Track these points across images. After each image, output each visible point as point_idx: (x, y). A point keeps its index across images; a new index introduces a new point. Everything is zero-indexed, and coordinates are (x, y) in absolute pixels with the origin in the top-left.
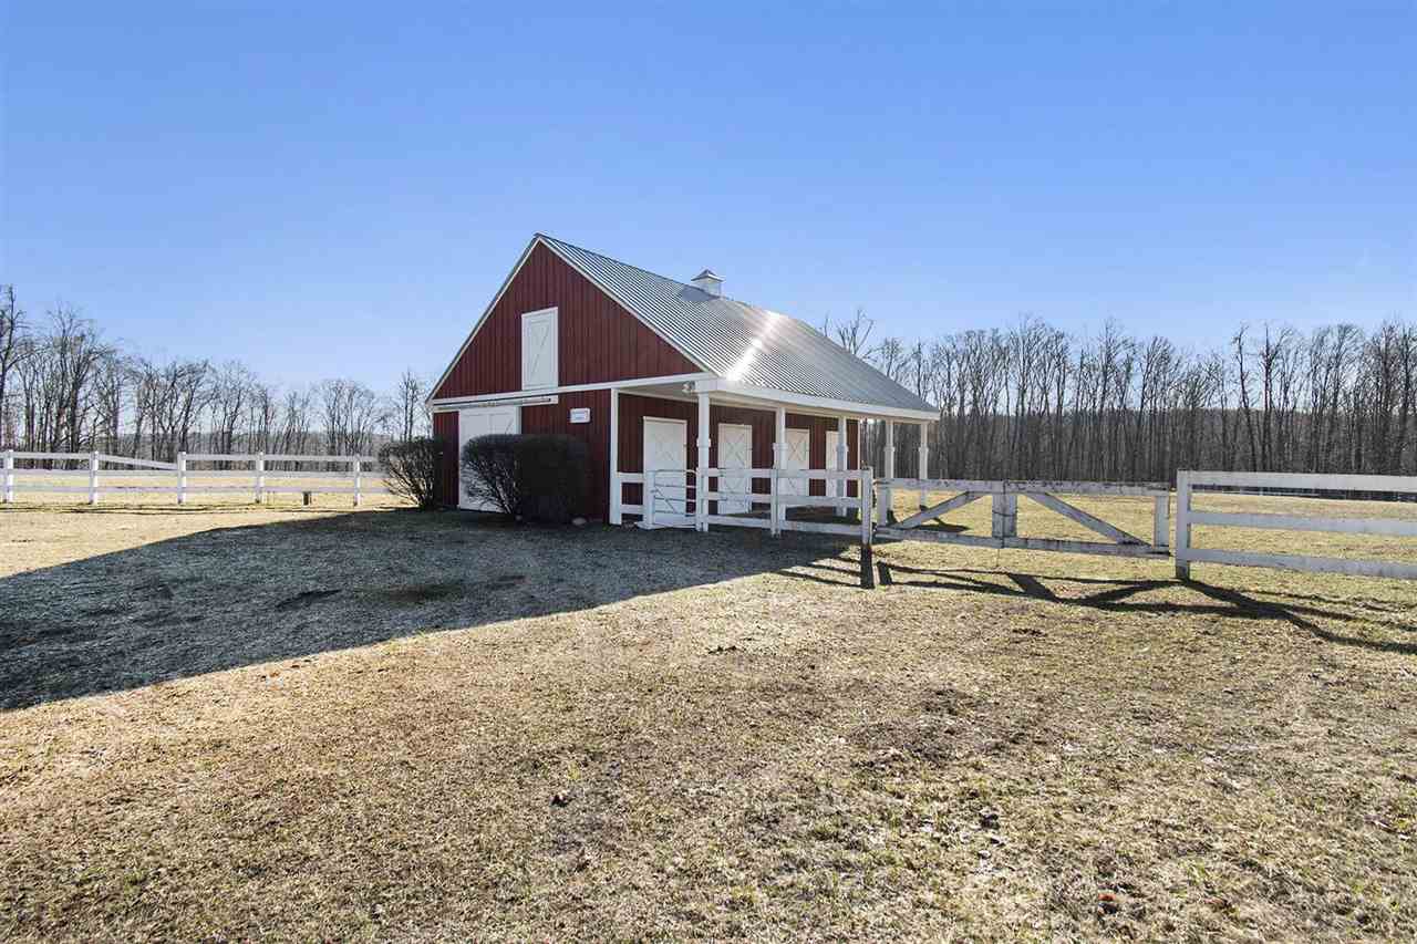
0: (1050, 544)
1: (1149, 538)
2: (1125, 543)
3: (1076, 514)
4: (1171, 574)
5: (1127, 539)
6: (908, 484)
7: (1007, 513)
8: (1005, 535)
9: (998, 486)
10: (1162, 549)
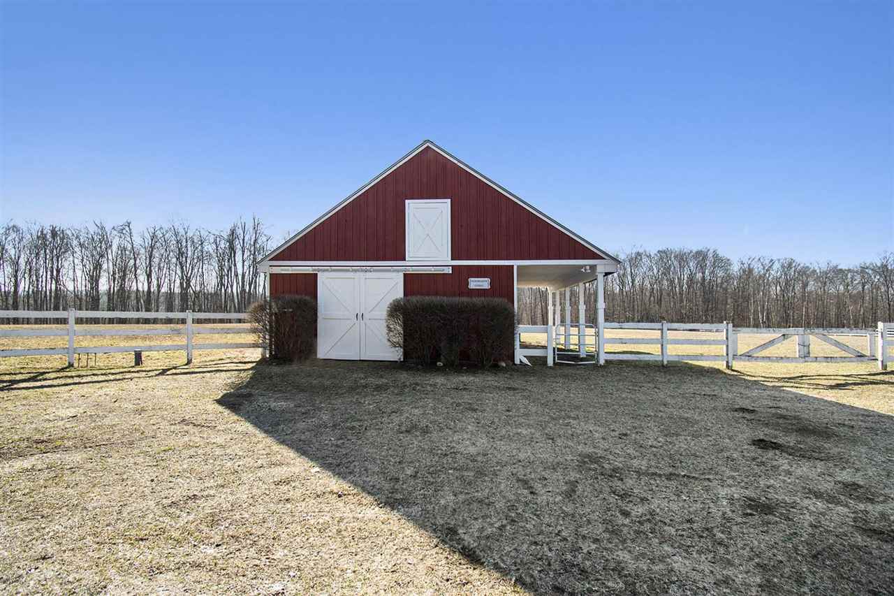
0: (828, 359)
1: (868, 353)
2: (859, 356)
3: (837, 344)
4: (880, 369)
5: (859, 354)
6: (752, 331)
7: (805, 344)
8: (806, 356)
9: (801, 330)
10: (874, 358)
